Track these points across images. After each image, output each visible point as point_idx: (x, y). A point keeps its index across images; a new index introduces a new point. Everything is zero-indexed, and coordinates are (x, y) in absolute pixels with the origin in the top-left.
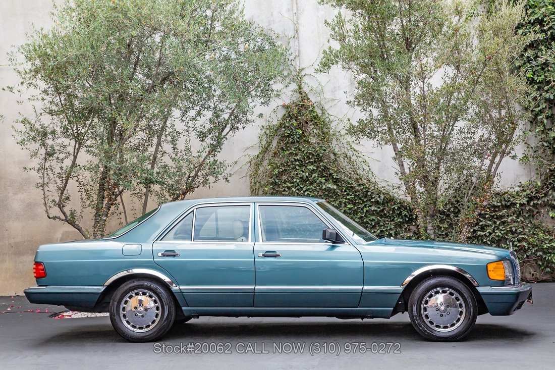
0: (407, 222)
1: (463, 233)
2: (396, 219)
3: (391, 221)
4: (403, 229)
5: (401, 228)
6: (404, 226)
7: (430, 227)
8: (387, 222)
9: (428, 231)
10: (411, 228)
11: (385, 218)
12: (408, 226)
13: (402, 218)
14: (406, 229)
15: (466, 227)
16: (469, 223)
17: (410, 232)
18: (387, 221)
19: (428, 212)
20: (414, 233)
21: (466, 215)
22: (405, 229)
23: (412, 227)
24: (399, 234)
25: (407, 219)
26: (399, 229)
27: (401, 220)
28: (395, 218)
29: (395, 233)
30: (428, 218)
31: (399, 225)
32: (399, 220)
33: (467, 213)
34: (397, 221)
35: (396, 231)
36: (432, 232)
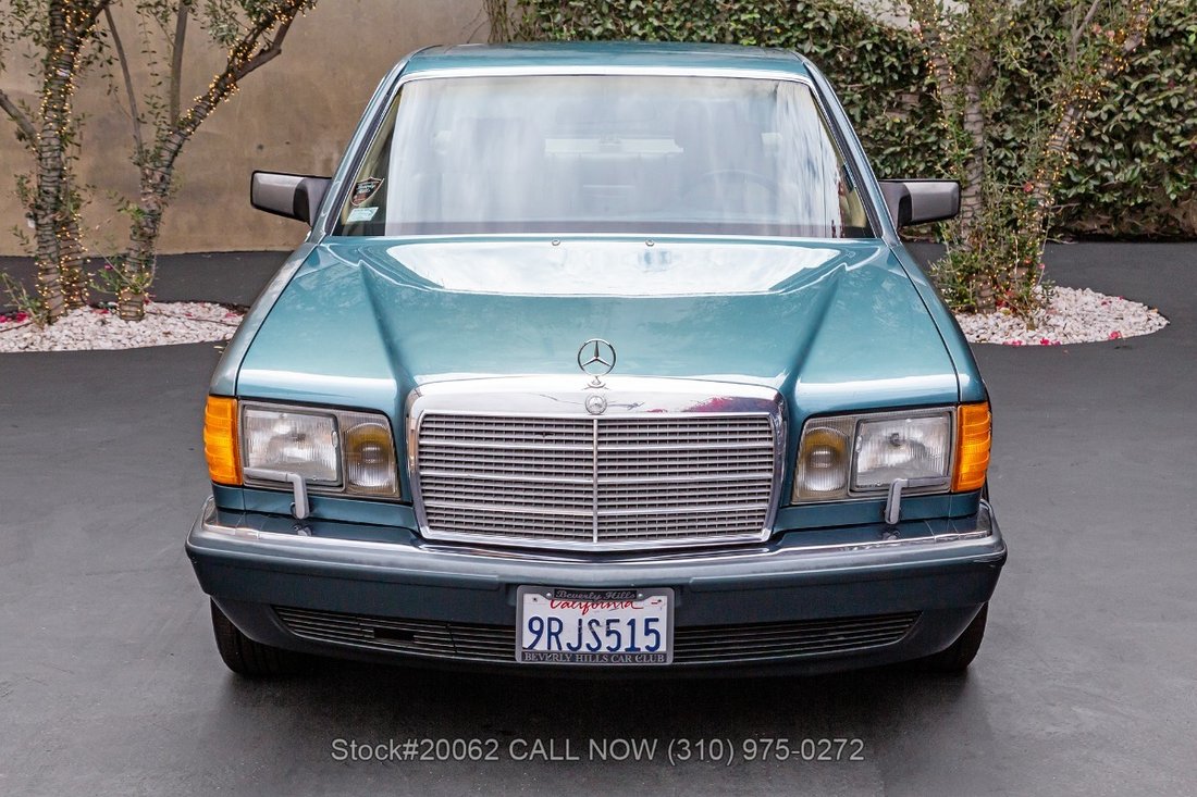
0: (895, 85)
1: (1063, 129)
2: (866, 75)
3: (853, 82)
4: (885, 104)
5: (878, 100)
6: (887, 94)
7: (972, 115)
8: (843, 86)
9: (967, 127)
10: (904, 100)
11: (838, 72)
12: (897, 94)
13: (883, 74)
14: (890, 103)
15: (1071, 112)
16: (1080, 101)
17: (902, 111)
18: (843, 81)
19: (970, 72)
20: (913, 112)
21: (1075, 78)
22: (888, 102)
23: (906, 98)
24: (873, 116)
25: (896, 77)
26: (872, 103)
27: (881, 80)
28: (863, 73)
29: (862, 112)
30: (970, 88)
31: (875, 93)
32: (874, 80)
33: (1076, 74)
34: (869, 83)
35: (865, 108)
36: (977, 128)
